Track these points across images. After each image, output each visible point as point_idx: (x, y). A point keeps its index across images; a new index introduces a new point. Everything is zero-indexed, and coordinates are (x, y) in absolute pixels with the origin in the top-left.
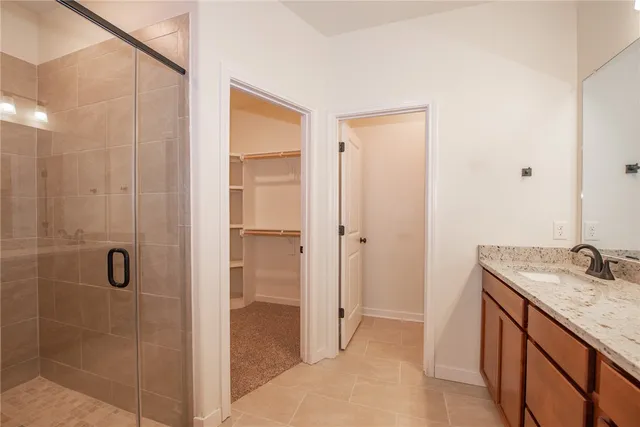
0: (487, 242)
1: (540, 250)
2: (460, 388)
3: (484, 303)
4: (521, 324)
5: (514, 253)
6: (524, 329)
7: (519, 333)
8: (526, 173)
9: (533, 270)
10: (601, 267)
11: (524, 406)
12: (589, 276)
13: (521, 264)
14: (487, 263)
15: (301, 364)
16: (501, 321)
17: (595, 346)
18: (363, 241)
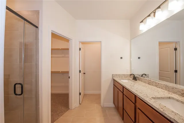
0: (114, 74)
1: (124, 75)
2: (109, 108)
3: (114, 87)
4: (122, 92)
5: (119, 76)
6: (123, 93)
7: (122, 94)
8: (121, 58)
9: (123, 79)
10: (135, 78)
11: (123, 109)
12: (133, 80)
13: (121, 78)
14: (114, 78)
15: (69, 110)
16: (118, 91)
17: (135, 94)
18: (85, 73)
